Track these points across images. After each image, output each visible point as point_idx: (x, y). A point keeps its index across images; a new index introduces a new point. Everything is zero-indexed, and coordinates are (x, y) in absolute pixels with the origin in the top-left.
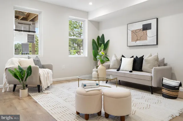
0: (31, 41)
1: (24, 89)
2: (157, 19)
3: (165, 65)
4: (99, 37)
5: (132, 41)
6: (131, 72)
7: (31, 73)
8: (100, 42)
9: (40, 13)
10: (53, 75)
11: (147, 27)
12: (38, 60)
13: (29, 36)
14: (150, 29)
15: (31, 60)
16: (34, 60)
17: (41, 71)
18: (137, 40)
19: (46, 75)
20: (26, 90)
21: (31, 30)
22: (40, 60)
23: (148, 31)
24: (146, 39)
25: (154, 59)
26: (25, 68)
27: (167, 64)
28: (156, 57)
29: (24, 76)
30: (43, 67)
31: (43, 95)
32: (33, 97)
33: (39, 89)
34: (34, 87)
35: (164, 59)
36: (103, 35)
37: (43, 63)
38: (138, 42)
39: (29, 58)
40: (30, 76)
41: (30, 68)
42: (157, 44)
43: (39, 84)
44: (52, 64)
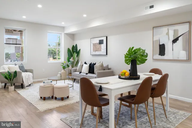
0: (18, 51)
1: (12, 86)
2: (107, 37)
3: (109, 69)
4: (73, 46)
5: (93, 51)
6: (87, 74)
7: (16, 75)
8: (74, 50)
9: (25, 30)
10: (33, 77)
11: (101, 42)
12: (22, 66)
13: (16, 48)
14: (103, 44)
15: (17, 66)
16: (19, 67)
17: (24, 74)
18: (96, 51)
19: (27, 77)
20: (13, 87)
21: (17, 43)
22: (24, 67)
23: (102, 45)
24: (101, 51)
25: (100, 65)
26: (12, 72)
27: (111, 68)
28: (101, 64)
29: (12, 77)
30: (26, 71)
31: (24, 90)
32: (17, 91)
33: (22, 86)
34: (19, 86)
35: (108, 65)
36: (76, 45)
37: (26, 68)
38: (96, 52)
39: (16, 65)
40: (15, 77)
41: (16, 72)
42: (107, 54)
43: (22, 83)
44: (32, 69)
